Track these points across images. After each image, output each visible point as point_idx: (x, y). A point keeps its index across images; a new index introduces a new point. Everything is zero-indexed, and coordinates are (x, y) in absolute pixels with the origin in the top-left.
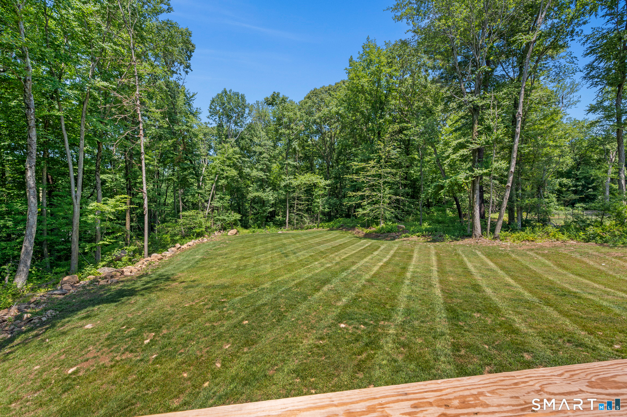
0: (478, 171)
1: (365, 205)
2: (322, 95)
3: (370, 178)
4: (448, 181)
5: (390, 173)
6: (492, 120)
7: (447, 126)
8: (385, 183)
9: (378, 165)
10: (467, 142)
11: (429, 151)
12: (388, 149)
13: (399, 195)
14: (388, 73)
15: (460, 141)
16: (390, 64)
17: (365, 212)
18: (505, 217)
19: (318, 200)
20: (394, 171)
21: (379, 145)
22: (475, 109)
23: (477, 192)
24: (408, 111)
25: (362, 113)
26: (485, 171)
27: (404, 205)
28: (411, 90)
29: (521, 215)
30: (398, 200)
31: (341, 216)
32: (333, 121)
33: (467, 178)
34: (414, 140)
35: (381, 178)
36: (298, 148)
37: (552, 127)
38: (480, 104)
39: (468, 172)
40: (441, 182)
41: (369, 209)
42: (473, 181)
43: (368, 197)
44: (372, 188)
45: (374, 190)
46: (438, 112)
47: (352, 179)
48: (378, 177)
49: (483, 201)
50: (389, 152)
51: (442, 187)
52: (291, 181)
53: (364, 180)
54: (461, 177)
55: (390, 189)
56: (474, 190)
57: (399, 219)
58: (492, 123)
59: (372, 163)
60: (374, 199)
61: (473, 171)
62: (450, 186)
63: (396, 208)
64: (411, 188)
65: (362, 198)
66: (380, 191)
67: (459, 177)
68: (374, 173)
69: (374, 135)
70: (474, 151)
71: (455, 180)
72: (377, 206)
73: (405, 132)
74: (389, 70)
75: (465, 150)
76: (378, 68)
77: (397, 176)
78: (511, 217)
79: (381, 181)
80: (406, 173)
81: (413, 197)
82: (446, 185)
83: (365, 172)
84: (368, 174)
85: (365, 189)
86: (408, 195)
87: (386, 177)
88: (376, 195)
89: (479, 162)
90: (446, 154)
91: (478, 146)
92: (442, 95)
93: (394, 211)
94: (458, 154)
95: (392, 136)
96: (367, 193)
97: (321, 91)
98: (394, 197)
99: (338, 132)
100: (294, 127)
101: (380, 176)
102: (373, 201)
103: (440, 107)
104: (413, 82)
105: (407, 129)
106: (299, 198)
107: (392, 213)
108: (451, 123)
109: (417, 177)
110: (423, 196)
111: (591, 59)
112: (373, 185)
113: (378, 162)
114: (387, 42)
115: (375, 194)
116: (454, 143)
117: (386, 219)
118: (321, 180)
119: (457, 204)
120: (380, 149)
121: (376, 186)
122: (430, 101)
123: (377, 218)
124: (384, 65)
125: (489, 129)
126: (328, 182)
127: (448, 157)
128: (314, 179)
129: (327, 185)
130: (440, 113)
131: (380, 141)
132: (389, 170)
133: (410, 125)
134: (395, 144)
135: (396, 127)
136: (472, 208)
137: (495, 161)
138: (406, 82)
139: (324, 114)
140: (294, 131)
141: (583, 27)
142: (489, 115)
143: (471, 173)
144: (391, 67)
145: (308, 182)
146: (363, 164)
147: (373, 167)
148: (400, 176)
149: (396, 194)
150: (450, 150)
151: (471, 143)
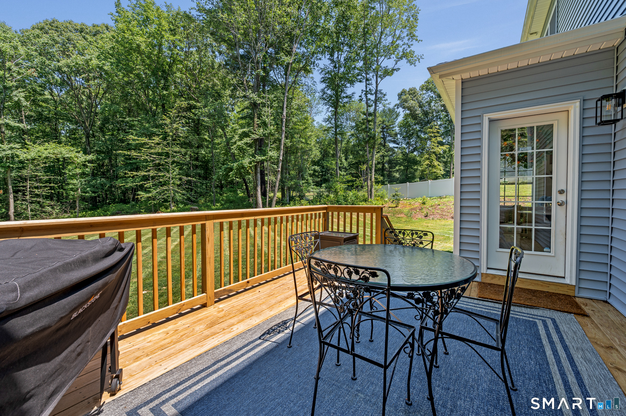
0: (259, 158)
1: (150, 188)
2: (69, 34)
3: (155, 156)
4: (235, 165)
5: (179, 152)
6: (267, 116)
7: (235, 112)
8: (173, 162)
9: (165, 143)
10: (250, 131)
11: (219, 134)
12: (175, 126)
13: (190, 176)
14: (171, 41)
15: (244, 130)
16: (173, 32)
17: (150, 195)
18: (279, 195)
19: (75, 181)
20: (183, 150)
21: (164, 120)
22: (254, 105)
23: (259, 175)
24: (196, 88)
25: (138, 76)
26: (264, 158)
27: (197, 186)
28: (198, 67)
29: (290, 193)
30: (189, 182)
31: (114, 201)
32: (91, 75)
33: (250, 163)
34: (203, 120)
35: (169, 157)
36: (25, 103)
37: (306, 128)
38: (259, 102)
39: (251, 157)
40: (230, 164)
41: (155, 192)
42: (256, 166)
43: (153, 178)
44: (158, 167)
45: (159, 170)
46: (227, 96)
47: (128, 155)
48: (166, 156)
49: (263, 182)
50: (177, 129)
51: (231, 169)
52: (14, 151)
53: (147, 158)
54: (246, 162)
55: (180, 169)
56: (256, 173)
57: (192, 201)
58: (267, 119)
59: (157, 139)
60: (161, 180)
61: (255, 157)
62: (237, 169)
63: (188, 190)
64: (203, 169)
65: (146, 178)
66: (168, 172)
67: (244, 161)
68: (160, 151)
69: (157, 106)
70: (256, 140)
71: (242, 164)
72: (165, 188)
73: (193, 111)
74: (172, 38)
75: (248, 139)
76: (158, 30)
77: (187, 156)
78: (283, 195)
79: (170, 160)
80: (197, 154)
81: (206, 178)
82: (235, 168)
83: (148, 148)
84: (152, 151)
85: (149, 168)
86: (200, 176)
87: (174, 157)
88: (163, 176)
89: (259, 150)
90: (233, 140)
91: (258, 137)
92: (229, 81)
93: (186, 193)
94: (243, 142)
95: (179, 112)
96: (152, 173)
97: (67, 27)
98: (185, 178)
99: (101, 92)
100: (14, 68)
101: (167, 155)
102: (161, 182)
103: (228, 92)
104: (200, 58)
105: (195, 107)
106: (35, 178)
107: (183, 195)
108: (239, 110)
109: (209, 158)
110: (215, 177)
111: (323, 85)
112: (159, 164)
113: (165, 139)
114: (168, 4)
115: (163, 174)
116: (240, 131)
117: (177, 201)
118: (77, 154)
119: (246, 185)
120: (165, 124)
121: (162, 165)
122: (219, 83)
123: (166, 201)
124: (165, 30)
125: (265, 124)
126: (90, 157)
127: (235, 143)
128: (64, 152)
129: (90, 162)
130: (228, 98)
131: (165, 115)
132: (177, 149)
133: (199, 104)
134: (183, 121)
135: (184, 104)
136: (255, 188)
137: (270, 150)
138: (193, 56)
139: (77, 64)
140: (15, 75)
141: (319, 62)
142: (265, 112)
143: (253, 159)
144: (174, 35)
145: (52, 156)
146: (145, 140)
147: (158, 144)
148: (191, 157)
149: (187, 175)
150: (237, 137)
151: (253, 133)
